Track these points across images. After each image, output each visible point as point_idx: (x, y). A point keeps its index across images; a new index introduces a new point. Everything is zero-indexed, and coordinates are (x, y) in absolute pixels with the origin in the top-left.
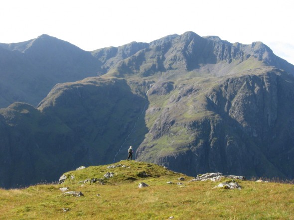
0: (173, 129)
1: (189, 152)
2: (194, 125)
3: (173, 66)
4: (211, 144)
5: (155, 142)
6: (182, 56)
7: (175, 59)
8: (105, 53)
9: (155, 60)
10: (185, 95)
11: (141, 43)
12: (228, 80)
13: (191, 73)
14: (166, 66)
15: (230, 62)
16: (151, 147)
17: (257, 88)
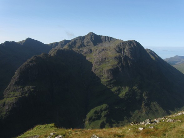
0: (107, 60)
1: (117, 67)
2: (116, 58)
3: (88, 45)
4: (124, 64)
5: (100, 66)
6: (91, 41)
7: (88, 42)
8: (54, 45)
9: (81, 43)
10: (101, 52)
11: (68, 40)
12: (121, 43)
13: (96, 46)
14: (86, 45)
15: (109, 42)
16: (99, 68)
17: (132, 46)
